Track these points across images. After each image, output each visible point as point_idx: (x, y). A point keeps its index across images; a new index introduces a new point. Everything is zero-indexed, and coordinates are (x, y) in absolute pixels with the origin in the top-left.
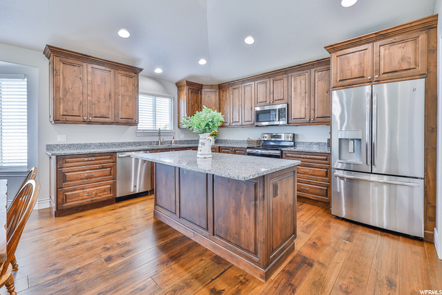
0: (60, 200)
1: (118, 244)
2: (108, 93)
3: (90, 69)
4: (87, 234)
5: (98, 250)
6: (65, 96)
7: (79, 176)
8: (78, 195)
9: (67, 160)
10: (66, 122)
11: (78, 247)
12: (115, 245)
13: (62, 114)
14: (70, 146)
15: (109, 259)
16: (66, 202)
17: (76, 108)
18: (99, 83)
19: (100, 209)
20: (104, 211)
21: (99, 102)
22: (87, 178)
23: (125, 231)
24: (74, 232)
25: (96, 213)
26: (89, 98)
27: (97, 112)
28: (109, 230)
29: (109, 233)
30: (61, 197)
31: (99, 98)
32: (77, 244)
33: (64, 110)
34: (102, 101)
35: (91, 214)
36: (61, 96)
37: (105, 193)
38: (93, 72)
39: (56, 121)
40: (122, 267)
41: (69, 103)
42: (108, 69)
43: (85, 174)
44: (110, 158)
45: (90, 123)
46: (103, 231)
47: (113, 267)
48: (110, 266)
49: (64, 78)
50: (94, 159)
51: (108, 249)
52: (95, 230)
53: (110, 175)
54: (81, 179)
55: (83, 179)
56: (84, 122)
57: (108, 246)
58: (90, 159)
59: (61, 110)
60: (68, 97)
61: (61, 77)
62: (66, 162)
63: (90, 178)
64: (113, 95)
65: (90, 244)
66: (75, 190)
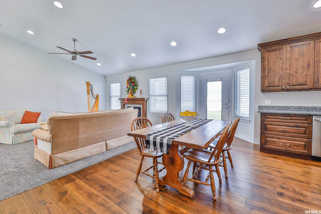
0: (263, 142)
1: (294, 190)
2: (306, 64)
3: (289, 49)
4: (274, 170)
5: (276, 184)
6: (268, 73)
7: (276, 129)
8: (275, 142)
9: (268, 116)
10: (269, 91)
11: (264, 174)
12: (291, 189)
13: (266, 85)
14: (273, 107)
15: (281, 194)
16: (267, 144)
17: (276, 80)
18: (297, 57)
19: (293, 159)
20: (296, 162)
21: (297, 72)
22: (283, 132)
23: (307, 185)
24: (267, 165)
25: (288, 160)
26: (288, 71)
27: (294, 81)
28: (292, 177)
29: (291, 179)
30: (263, 139)
31: (297, 70)
32: (265, 172)
33: (268, 83)
34: (299, 72)
35: (284, 159)
36: (266, 74)
37: (299, 148)
38: (291, 50)
39: (263, 91)
40: (288, 206)
41: (272, 78)
42: (307, 42)
43: (281, 128)
44: (305, 120)
45: (288, 90)
46: (286, 175)
47: (281, 202)
48: (278, 199)
49: (268, 62)
50: (288, 118)
51: (284, 188)
52: (281, 171)
53: (305, 134)
54: (278, 132)
55: (279, 132)
56: (283, 90)
57: (285, 186)
58: (285, 118)
59: (266, 83)
60: (272, 74)
61: (267, 61)
62: (267, 118)
63: (285, 132)
64: (312, 64)
65: (273, 177)
66: (273, 138)
